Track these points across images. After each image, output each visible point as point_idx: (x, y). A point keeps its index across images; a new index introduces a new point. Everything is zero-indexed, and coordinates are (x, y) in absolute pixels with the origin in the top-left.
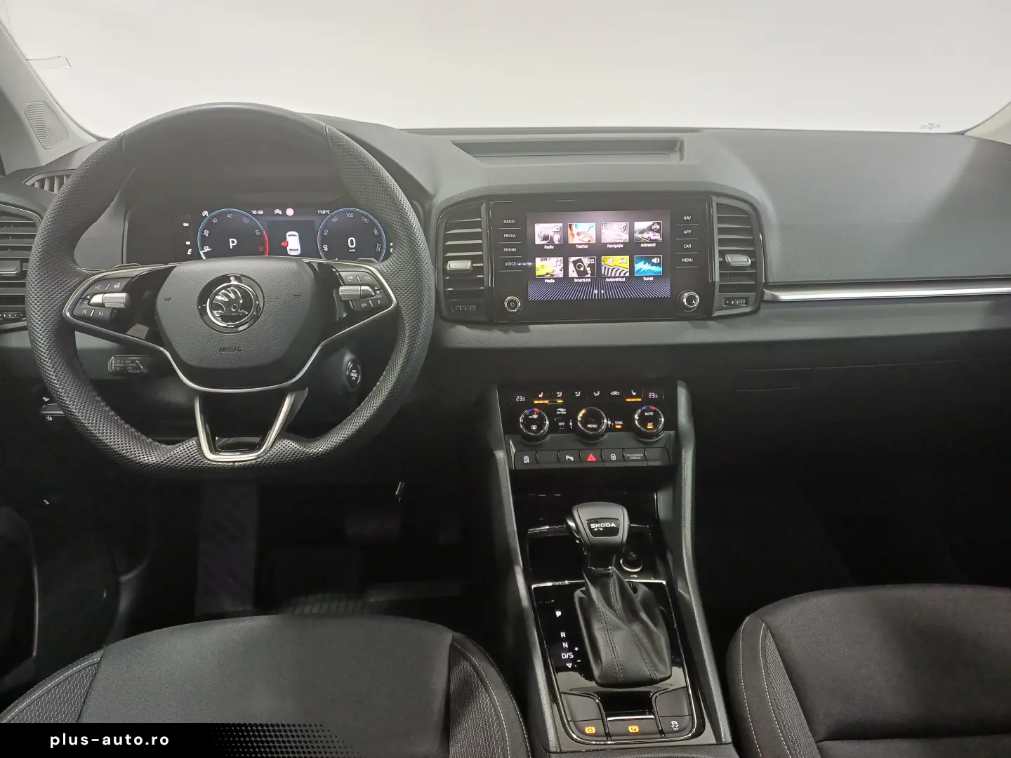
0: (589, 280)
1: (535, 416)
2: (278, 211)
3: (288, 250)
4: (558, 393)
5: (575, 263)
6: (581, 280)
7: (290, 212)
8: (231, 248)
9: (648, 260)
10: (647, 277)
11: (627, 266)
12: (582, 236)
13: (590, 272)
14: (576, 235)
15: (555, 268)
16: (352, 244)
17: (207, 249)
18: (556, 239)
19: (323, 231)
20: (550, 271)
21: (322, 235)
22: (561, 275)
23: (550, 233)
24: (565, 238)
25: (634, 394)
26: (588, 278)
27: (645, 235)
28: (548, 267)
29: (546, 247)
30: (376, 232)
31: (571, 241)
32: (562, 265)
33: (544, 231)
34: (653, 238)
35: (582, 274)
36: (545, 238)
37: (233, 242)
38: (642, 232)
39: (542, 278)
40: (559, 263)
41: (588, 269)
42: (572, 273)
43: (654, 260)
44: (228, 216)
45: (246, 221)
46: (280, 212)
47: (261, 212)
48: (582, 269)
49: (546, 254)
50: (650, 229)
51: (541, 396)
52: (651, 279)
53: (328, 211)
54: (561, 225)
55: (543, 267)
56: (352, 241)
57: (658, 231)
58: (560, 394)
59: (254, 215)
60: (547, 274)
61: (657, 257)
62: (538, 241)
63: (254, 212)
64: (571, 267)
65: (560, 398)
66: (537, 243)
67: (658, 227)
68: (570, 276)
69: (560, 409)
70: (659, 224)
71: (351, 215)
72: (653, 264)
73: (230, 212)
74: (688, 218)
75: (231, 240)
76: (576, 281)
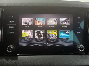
0: (43, 39)
5: (37, 32)
6: (39, 39)
9: (65, 32)
10: (64, 38)
11: (57, 34)
12: (40, 23)
13: (43, 36)
14: (38, 23)
15: (30, 34)
18: (30, 23)
20: (28, 35)
22: (32, 37)
23: (27, 21)
24: (33, 23)
26: (42, 38)
27: (64, 23)
28: (27, 34)
29: (26, 26)
31: (36, 25)
32: (32, 33)
33: (25, 20)
34: (66, 24)
35: (40, 37)
36: (26, 23)
38: (63, 22)
39: (24, 38)
40: (31, 33)
41: (42, 35)
42: (36, 36)
43: (67, 32)
48: (40, 35)
49: (26, 29)
50: (65, 21)
52: (66, 39)
54: (32, 18)
55: (25, 34)
57: (68, 22)
60: (27, 36)
61: (68, 31)
62: (23, 24)
64: (36, 34)
66: (22, 25)
67: (68, 20)
70: (69, 19)
72: (66, 34)
74: (79, 17)
76: (37, 39)
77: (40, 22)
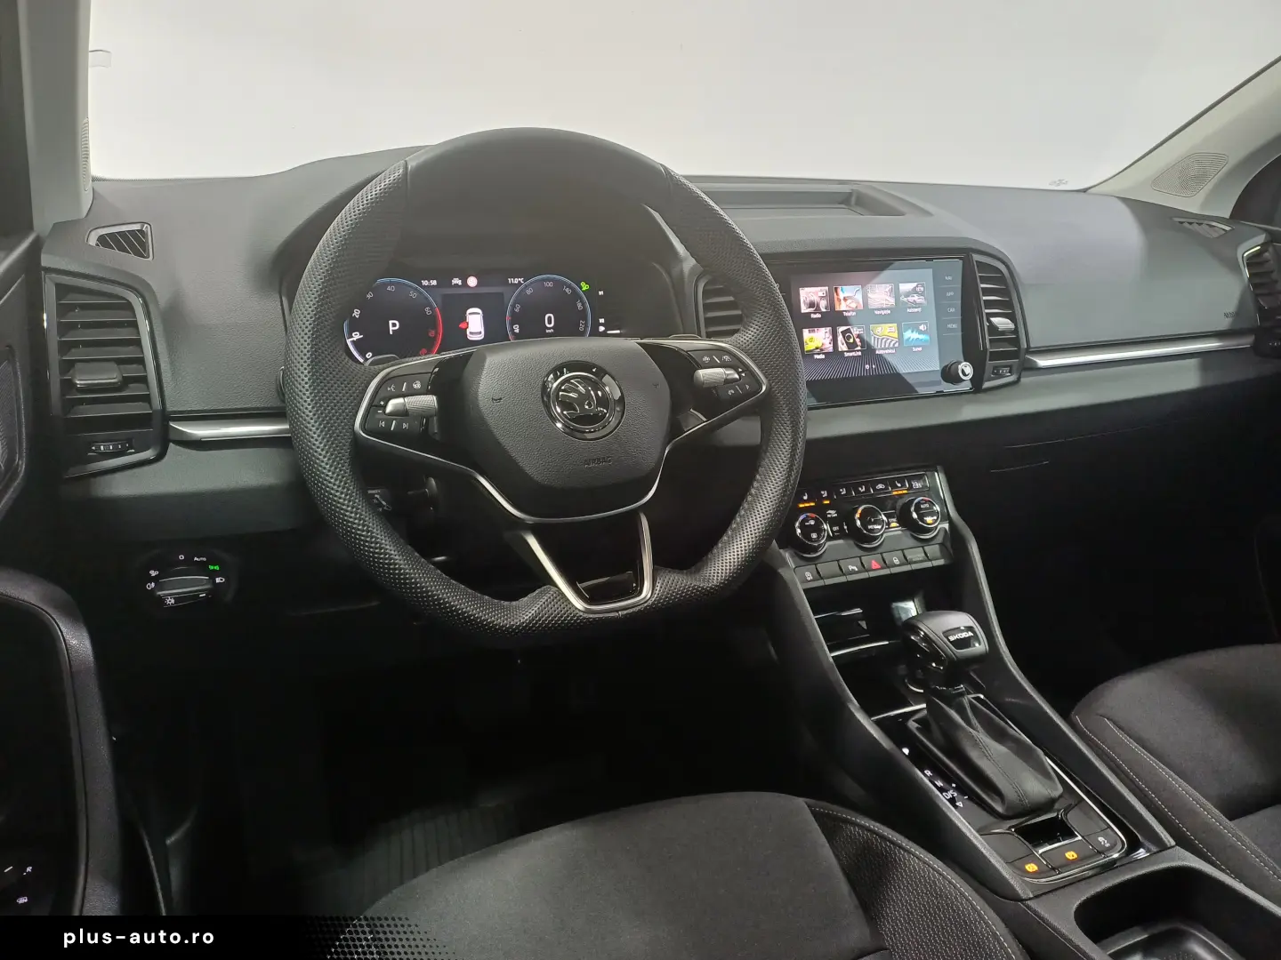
0: (860, 353)
1: (812, 522)
2: (456, 281)
3: (468, 333)
4: (823, 492)
5: (844, 333)
6: (851, 354)
7: (472, 282)
8: (391, 333)
9: (916, 329)
10: (915, 347)
11: (896, 335)
12: (849, 301)
13: (859, 344)
14: (842, 301)
15: (824, 341)
16: (550, 323)
17: (357, 336)
18: (823, 305)
19: (513, 306)
20: (820, 345)
21: (513, 312)
22: (831, 350)
23: (815, 299)
24: (831, 305)
25: (899, 485)
26: (858, 351)
27: (911, 299)
28: (817, 339)
29: (813, 316)
30: (579, 306)
31: (837, 309)
32: (831, 337)
33: (810, 295)
34: (918, 301)
35: (851, 347)
36: (811, 305)
37: (394, 325)
38: (907, 295)
39: (810, 354)
40: (828, 335)
41: (858, 340)
42: (842, 347)
43: (922, 327)
44: (389, 289)
45: (413, 295)
46: (459, 282)
47: (434, 283)
48: (851, 341)
49: (815, 325)
50: (914, 291)
51: (805, 498)
52: (920, 349)
53: (521, 280)
54: (827, 288)
55: (811, 340)
56: (550, 318)
57: (922, 294)
58: (825, 494)
59: (424, 287)
60: (817, 348)
61: (924, 324)
62: (804, 309)
63: (425, 283)
64: (840, 338)
65: (826, 498)
66: (803, 311)
67: (922, 289)
68: (840, 350)
69: (830, 512)
70: (923, 286)
71: (550, 284)
72: (921, 332)
73: (391, 283)
74: (950, 278)
75: (391, 322)
76: (846, 355)
77: (850, 297)
